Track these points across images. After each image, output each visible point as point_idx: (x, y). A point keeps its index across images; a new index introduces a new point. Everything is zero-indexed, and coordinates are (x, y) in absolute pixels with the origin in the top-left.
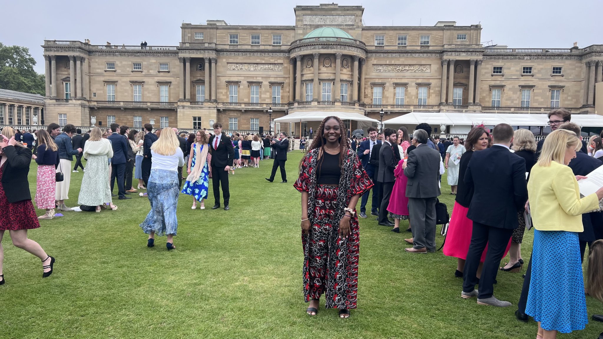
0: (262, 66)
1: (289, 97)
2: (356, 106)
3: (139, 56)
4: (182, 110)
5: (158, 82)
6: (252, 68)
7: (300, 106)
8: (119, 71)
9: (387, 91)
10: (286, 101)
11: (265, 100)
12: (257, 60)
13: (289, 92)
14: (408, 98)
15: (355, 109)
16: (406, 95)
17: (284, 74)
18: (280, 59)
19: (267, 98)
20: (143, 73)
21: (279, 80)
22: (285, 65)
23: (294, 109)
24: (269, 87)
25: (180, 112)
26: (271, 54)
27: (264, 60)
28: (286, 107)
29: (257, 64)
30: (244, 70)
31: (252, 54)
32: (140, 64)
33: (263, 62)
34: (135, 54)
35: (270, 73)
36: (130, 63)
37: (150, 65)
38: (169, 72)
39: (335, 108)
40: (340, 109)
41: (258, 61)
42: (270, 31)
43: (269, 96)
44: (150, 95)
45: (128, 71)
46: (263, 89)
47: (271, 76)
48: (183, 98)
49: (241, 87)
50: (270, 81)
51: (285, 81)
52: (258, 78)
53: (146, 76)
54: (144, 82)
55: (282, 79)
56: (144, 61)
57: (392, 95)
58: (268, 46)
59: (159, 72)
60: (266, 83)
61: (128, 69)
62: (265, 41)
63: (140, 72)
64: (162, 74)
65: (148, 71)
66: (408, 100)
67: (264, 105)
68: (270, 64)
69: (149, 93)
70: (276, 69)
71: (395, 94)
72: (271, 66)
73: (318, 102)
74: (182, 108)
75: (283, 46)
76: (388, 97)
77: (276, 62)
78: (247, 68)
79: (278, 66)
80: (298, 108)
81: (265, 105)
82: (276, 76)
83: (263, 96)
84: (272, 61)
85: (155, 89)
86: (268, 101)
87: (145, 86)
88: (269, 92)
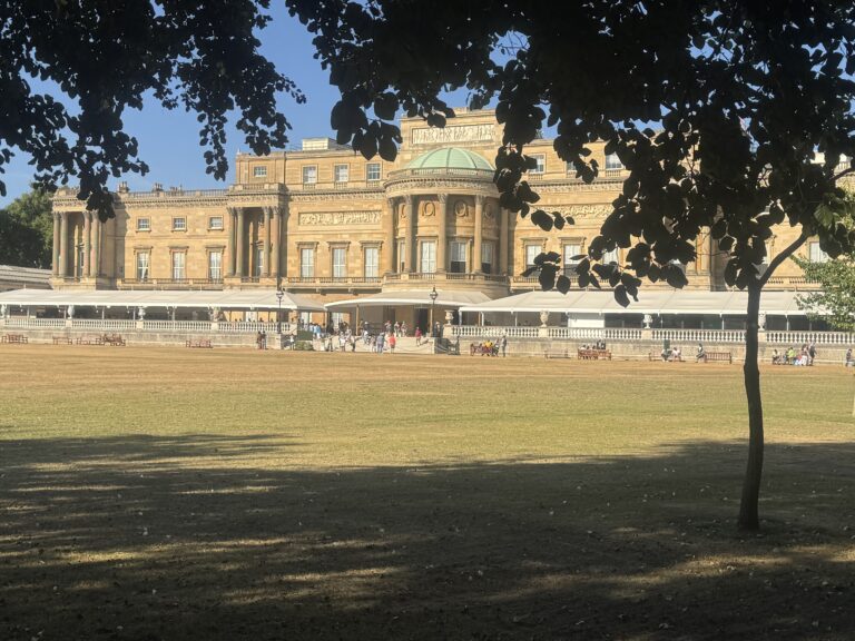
0: (350, 216)
3: (182, 207)
5: (207, 247)
6: (336, 219)
8: (154, 232)
11: (353, 272)
17: (384, 227)
18: (376, 203)
19: (358, 269)
20: (187, 234)
21: (375, 238)
22: (384, 213)
24: (360, 249)
26: (364, 195)
27: (353, 205)
29: (343, 212)
30: (324, 223)
31: (335, 197)
32: (183, 220)
33: (352, 209)
34: (177, 204)
35: (362, 227)
36: (170, 218)
37: (197, 220)
38: (222, 230)
41: (345, 208)
43: (360, 266)
44: (196, 267)
45: (167, 231)
46: (351, 253)
47: (364, 232)
48: (232, 272)
49: (319, 251)
50: (361, 240)
51: (385, 239)
52: (344, 236)
53: (189, 237)
54: (187, 247)
55: (381, 236)
56: (189, 214)
58: (359, 183)
59: (209, 231)
60: (355, 244)
61: (166, 228)
62: (355, 175)
63: (183, 232)
64: (213, 234)
65: (194, 230)
67: (350, 279)
68: (363, 212)
69: (194, 264)
70: (372, 220)
71: (563, 257)
72: (364, 216)
74: (229, 287)
75: (382, 182)
77: (371, 209)
78: (328, 220)
79: (374, 215)
81: (352, 280)
82: (371, 232)
83: (351, 265)
84: (365, 207)
85: (204, 258)
86: (358, 273)
87: (189, 254)
88: (360, 258)
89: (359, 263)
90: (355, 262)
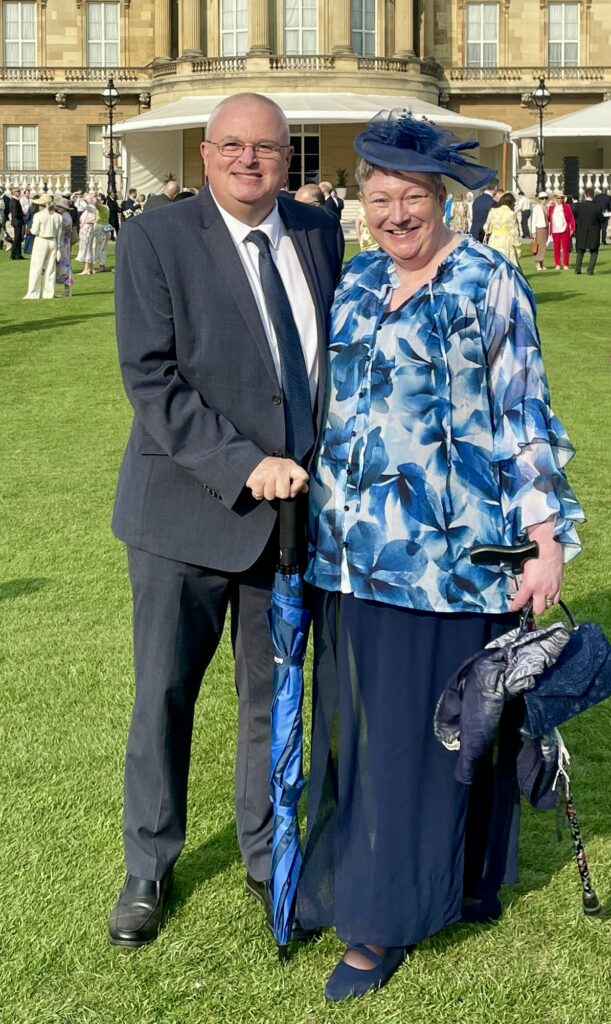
1: (152, 41)
2: (412, 72)
7: (203, 75)
9: (518, 16)
10: (142, 59)
11: (60, 57)
13: (152, 25)
14: (594, 40)
15: (410, 86)
16: (586, 30)
19: (70, 49)
23: (176, 87)
28: (143, 81)
39: (338, 82)
40: (356, 83)
43: (75, 42)
46: (52, 13)
57: (537, 32)
66: (593, 48)
67: (57, 72)
71: (546, 28)
73: (271, 61)
76: (520, 40)
80: (192, 82)
81: (62, 73)
83: (51, 40)
86: (74, 59)
88: (75, 25)
89: (72, 36)
90: (63, 34)
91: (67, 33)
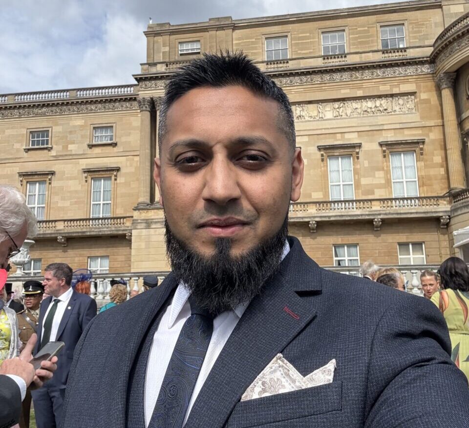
0: (355, 105)
3: (44, 115)
4: (144, 232)
5: (88, 171)
6: (328, 111)
11: (373, 193)
12: (343, 91)
17: (422, 118)
18: (406, 81)
19: (380, 186)
20: (53, 153)
21: (408, 136)
22: (424, 96)
24: (380, 156)
25: (139, 236)
26: (379, 72)
27: (360, 88)
28: (443, 207)
29: (343, 100)
30: (307, 118)
31: (327, 77)
32: (45, 133)
33: (360, 93)
34: (36, 111)
35: (381, 119)
36: (24, 131)
37: (71, 132)
38: (114, 145)
42: (373, 18)
43: (383, 182)
44: (67, 204)
45: (18, 150)
46: (364, 162)
47: (385, 127)
48: (148, 201)
50: (381, 140)
51: (428, 136)
52: (347, 136)
53: (56, 158)
54: (53, 173)
55: (419, 132)
56: (57, 125)
58: (370, 54)
59: (91, 146)
60: (371, 146)
61: (17, 146)
62: (361, 43)
63: (46, 151)
64: (97, 150)
65: (65, 147)
67: (373, 203)
68: (380, 97)
69: (63, 199)
70: (397, 108)
72: (383, 103)
74: (143, 225)
75: (411, 50)
77: (396, 91)
78: (315, 113)
79: (401, 101)
81: (377, 203)
82: (398, 126)
83: (364, 181)
84: (384, 89)
85: (79, 188)
86: (381, 193)
87: (54, 184)
88: (383, 169)
89: (381, 176)
90: (374, 176)
91: (377, 176)
